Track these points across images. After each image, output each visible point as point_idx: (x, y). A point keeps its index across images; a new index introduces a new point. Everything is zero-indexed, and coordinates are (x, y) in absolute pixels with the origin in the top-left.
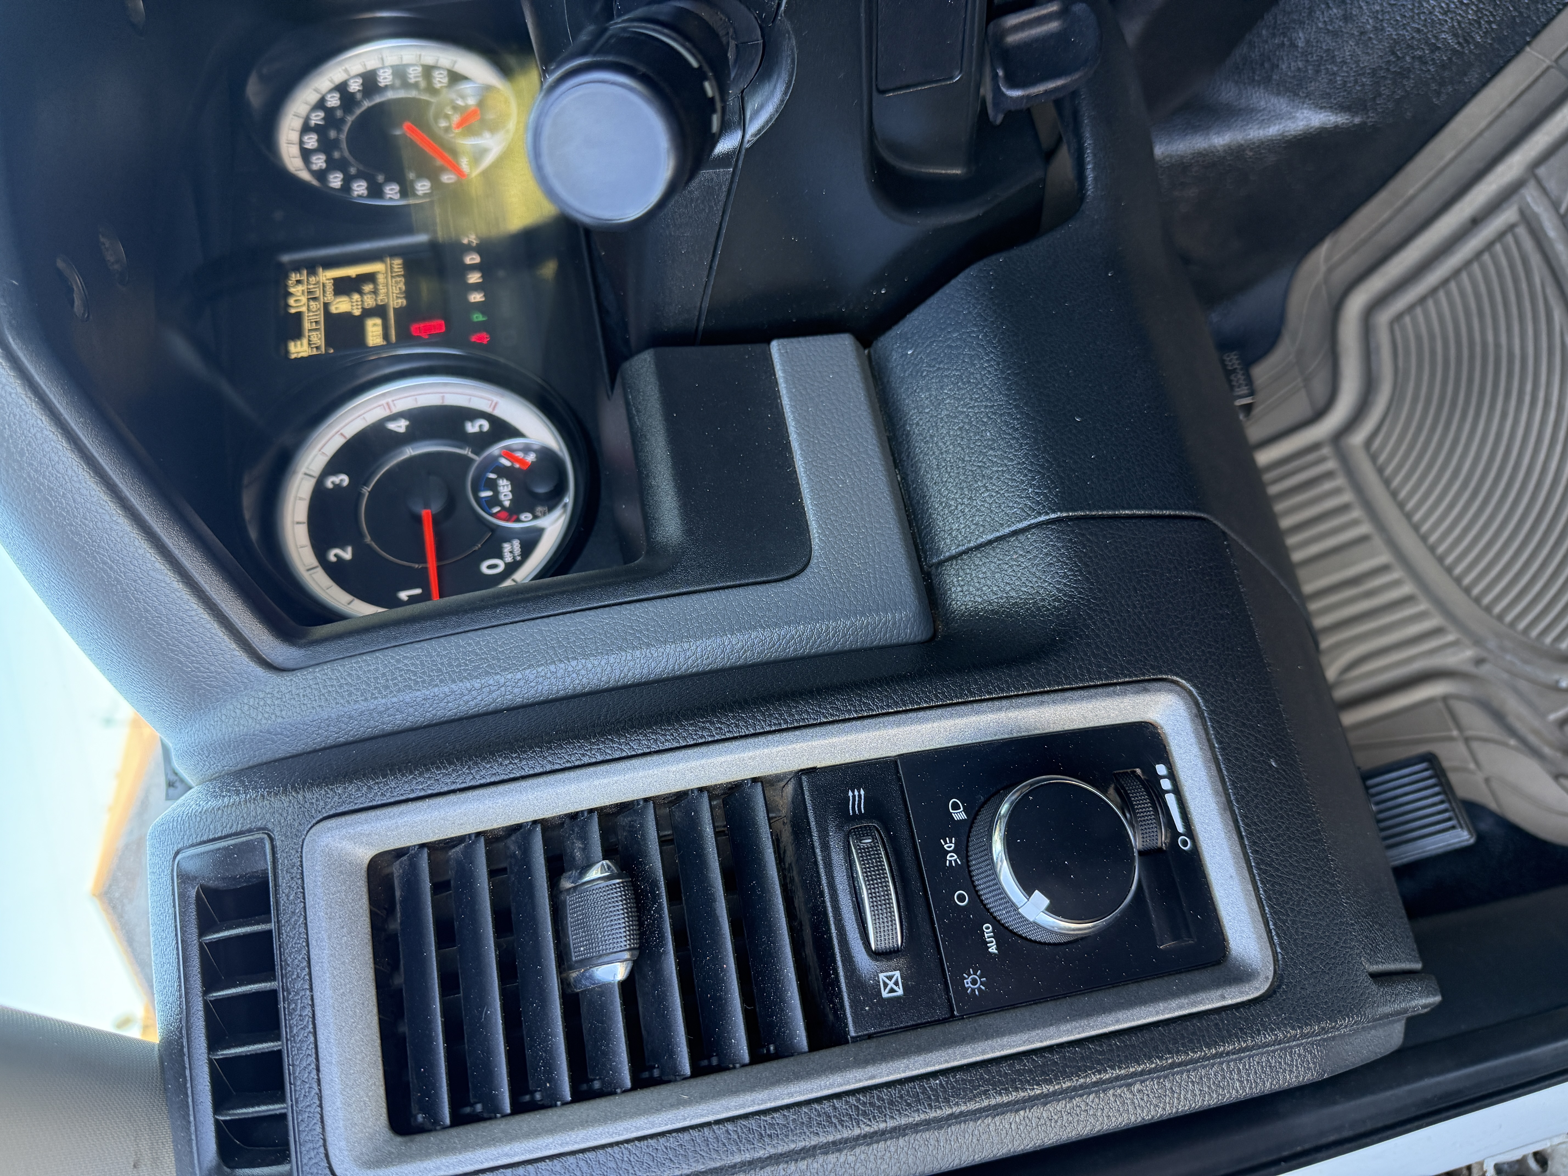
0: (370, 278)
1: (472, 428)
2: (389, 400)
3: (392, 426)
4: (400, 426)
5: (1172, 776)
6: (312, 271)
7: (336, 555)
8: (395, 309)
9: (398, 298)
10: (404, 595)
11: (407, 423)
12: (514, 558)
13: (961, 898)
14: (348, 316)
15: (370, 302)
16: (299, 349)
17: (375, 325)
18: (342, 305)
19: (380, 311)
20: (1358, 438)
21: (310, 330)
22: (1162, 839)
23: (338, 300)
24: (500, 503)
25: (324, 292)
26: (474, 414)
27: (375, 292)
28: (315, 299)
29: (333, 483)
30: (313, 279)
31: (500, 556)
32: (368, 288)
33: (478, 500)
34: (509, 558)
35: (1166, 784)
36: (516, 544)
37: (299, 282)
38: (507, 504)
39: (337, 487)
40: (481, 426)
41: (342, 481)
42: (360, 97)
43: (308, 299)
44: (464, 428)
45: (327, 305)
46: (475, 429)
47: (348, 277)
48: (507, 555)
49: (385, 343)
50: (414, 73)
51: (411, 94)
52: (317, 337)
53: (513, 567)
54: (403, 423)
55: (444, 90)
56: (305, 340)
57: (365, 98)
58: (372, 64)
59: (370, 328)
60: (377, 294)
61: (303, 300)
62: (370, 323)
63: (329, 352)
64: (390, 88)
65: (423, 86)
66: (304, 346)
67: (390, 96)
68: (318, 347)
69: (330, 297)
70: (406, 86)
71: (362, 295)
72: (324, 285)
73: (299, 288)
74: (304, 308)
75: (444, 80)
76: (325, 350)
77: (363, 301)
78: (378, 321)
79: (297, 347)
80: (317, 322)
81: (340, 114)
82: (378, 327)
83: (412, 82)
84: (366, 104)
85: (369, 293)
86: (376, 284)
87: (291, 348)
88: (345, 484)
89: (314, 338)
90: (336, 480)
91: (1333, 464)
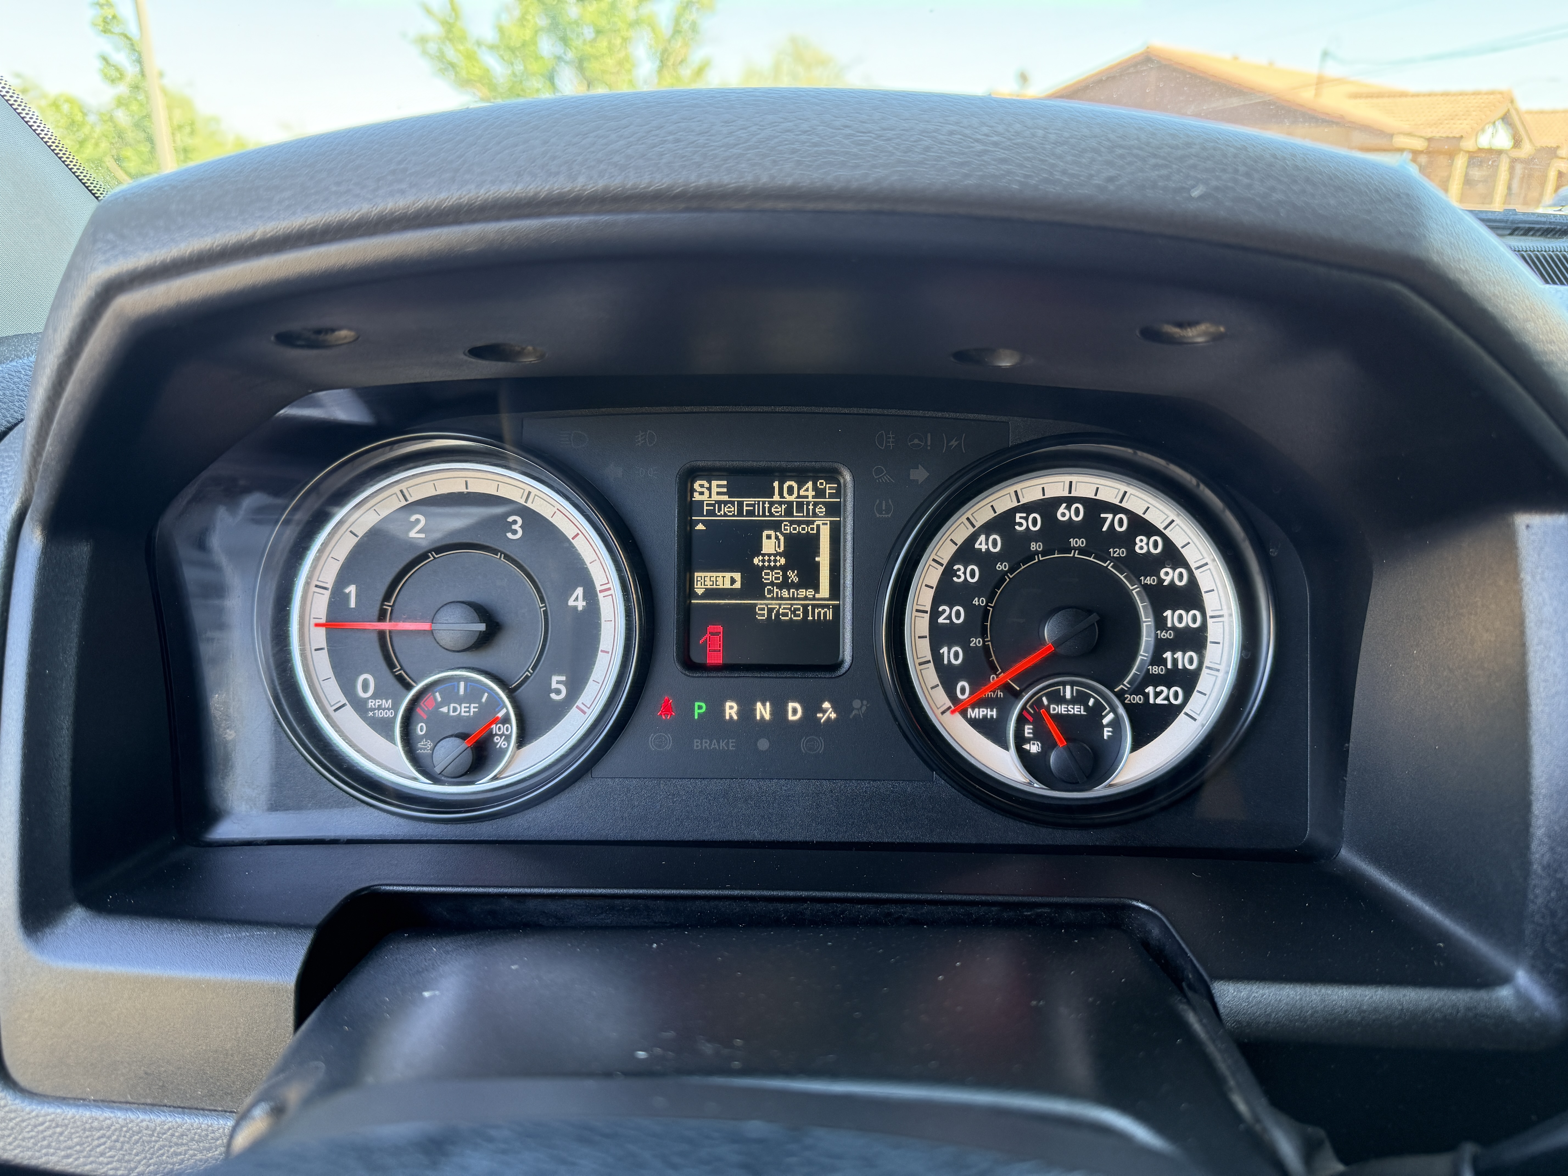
0: (810, 580)
1: (557, 681)
2: (617, 595)
3: (579, 591)
4: (577, 600)
6: (833, 510)
7: (417, 521)
8: (756, 605)
9: (770, 611)
10: (352, 589)
11: (580, 608)
12: (373, 710)
14: (757, 550)
15: (769, 577)
16: (709, 492)
17: (733, 581)
18: (770, 544)
19: (753, 588)
21: (740, 504)
23: (782, 538)
24: (446, 702)
25: (799, 523)
26: (576, 687)
27: (785, 584)
28: (789, 512)
29: (515, 522)
30: (821, 510)
31: (375, 696)
32: (793, 576)
33: (457, 679)
34: (371, 704)
36: (389, 713)
37: (820, 493)
38: (444, 710)
39: (509, 527)
40: (558, 692)
41: (515, 532)
42: (1149, 581)
43: (790, 504)
44: (560, 673)
45: (776, 526)
46: (554, 685)
47: (817, 553)
48: (378, 702)
49: (700, 592)
50: (1184, 659)
51: (1144, 653)
52: (729, 513)
53: (360, 707)
54: (581, 604)
55: (1138, 699)
56: (725, 498)
57: (1146, 587)
58: (1210, 602)
59: (728, 575)
60: (780, 586)
61: (789, 498)
62: (737, 576)
63: (700, 527)
64: (1160, 623)
65: (1155, 670)
66: (715, 497)
67: (1147, 622)
68: (711, 513)
69: (788, 529)
70: (1161, 646)
71: (784, 568)
72: (808, 523)
73: (811, 493)
74: (776, 498)
75: (1159, 701)
76: (703, 522)
77: (772, 569)
78: (738, 585)
79: (715, 490)
80: (751, 513)
81: (1119, 552)
82: (728, 585)
83: (1168, 655)
84: (1135, 590)
85: (786, 577)
86: (798, 586)
87: (714, 483)
88: (510, 535)
89: (725, 509)
90: (518, 527)
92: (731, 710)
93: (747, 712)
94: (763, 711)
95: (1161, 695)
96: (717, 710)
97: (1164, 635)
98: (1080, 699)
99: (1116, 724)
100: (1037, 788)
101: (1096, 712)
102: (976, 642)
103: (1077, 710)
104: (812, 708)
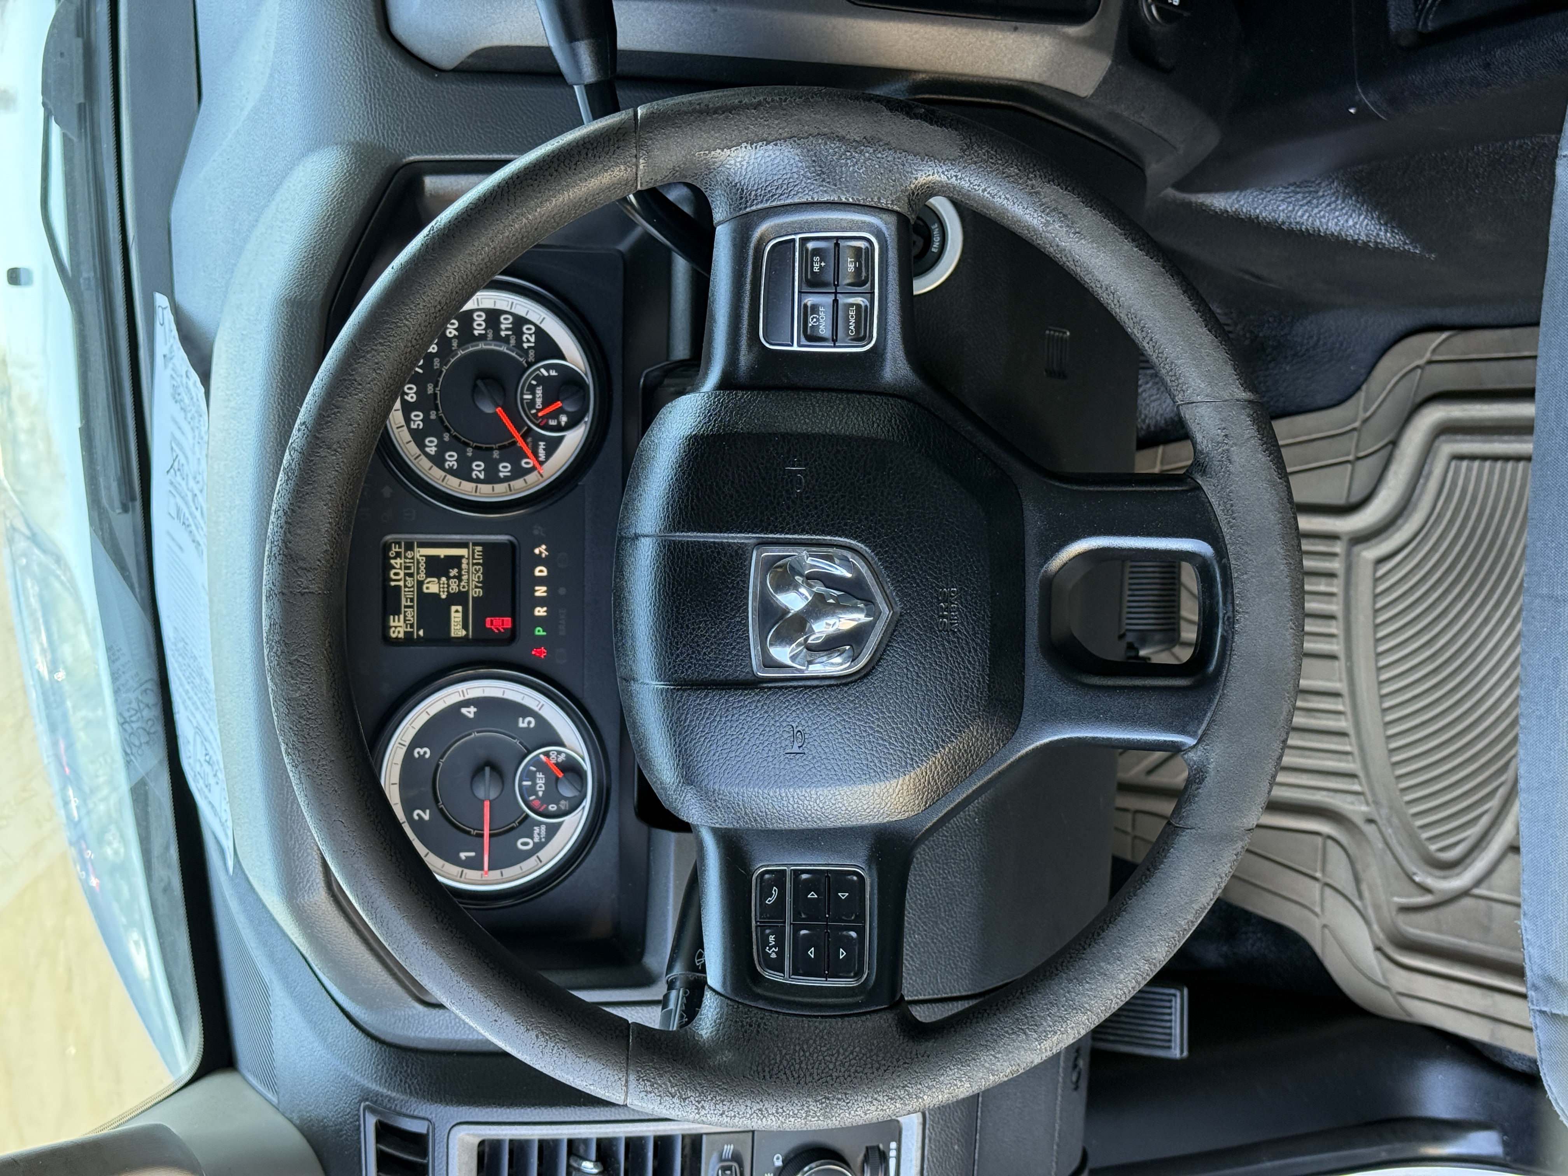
0: (456, 561)
1: (523, 724)
2: (464, 689)
3: (464, 711)
4: (470, 712)
6: (409, 547)
7: (418, 815)
8: (473, 597)
9: (476, 587)
10: (463, 855)
11: (475, 710)
12: (540, 839)
14: (436, 596)
15: (454, 587)
16: (398, 627)
17: (457, 611)
18: (432, 587)
19: (460, 598)
20: (1370, 553)
21: (406, 607)
23: (429, 580)
24: (535, 793)
25: (418, 568)
26: (526, 711)
27: (459, 578)
28: (411, 575)
29: (418, 753)
30: (409, 554)
31: (532, 838)
32: (454, 572)
33: (520, 786)
34: (536, 840)
36: (543, 831)
37: (398, 555)
38: (540, 794)
39: (422, 757)
40: (529, 723)
41: (425, 753)
42: (455, 344)
43: (406, 574)
44: (517, 722)
45: (420, 584)
46: (525, 725)
47: (438, 557)
48: (536, 836)
49: (464, 633)
50: (506, 323)
51: (502, 348)
52: (412, 615)
53: (539, 847)
54: (473, 709)
55: (532, 353)
56: (402, 617)
57: (459, 346)
59: (453, 614)
60: (460, 580)
61: (402, 575)
62: (454, 608)
63: (421, 633)
64: (482, 337)
65: (513, 341)
66: (402, 623)
67: (482, 346)
68: (412, 626)
69: (422, 575)
70: (497, 338)
71: (448, 578)
72: (418, 563)
73: (398, 561)
74: (401, 583)
75: (533, 339)
76: (418, 630)
77: (449, 585)
78: (460, 608)
79: (396, 624)
80: (412, 600)
81: (436, 362)
82: (460, 615)
83: (503, 334)
84: (461, 353)
85: (454, 577)
86: (460, 569)
87: (392, 624)
88: (427, 756)
89: (409, 617)
90: (422, 751)
91: (1335, 565)
92: (540, 612)
93: (541, 602)
94: (541, 591)
95: (529, 338)
96: (540, 621)
97: (490, 336)
98: (532, 390)
99: (548, 368)
100: (588, 419)
101: (540, 379)
102: (496, 454)
103: (539, 391)
104: (539, 560)
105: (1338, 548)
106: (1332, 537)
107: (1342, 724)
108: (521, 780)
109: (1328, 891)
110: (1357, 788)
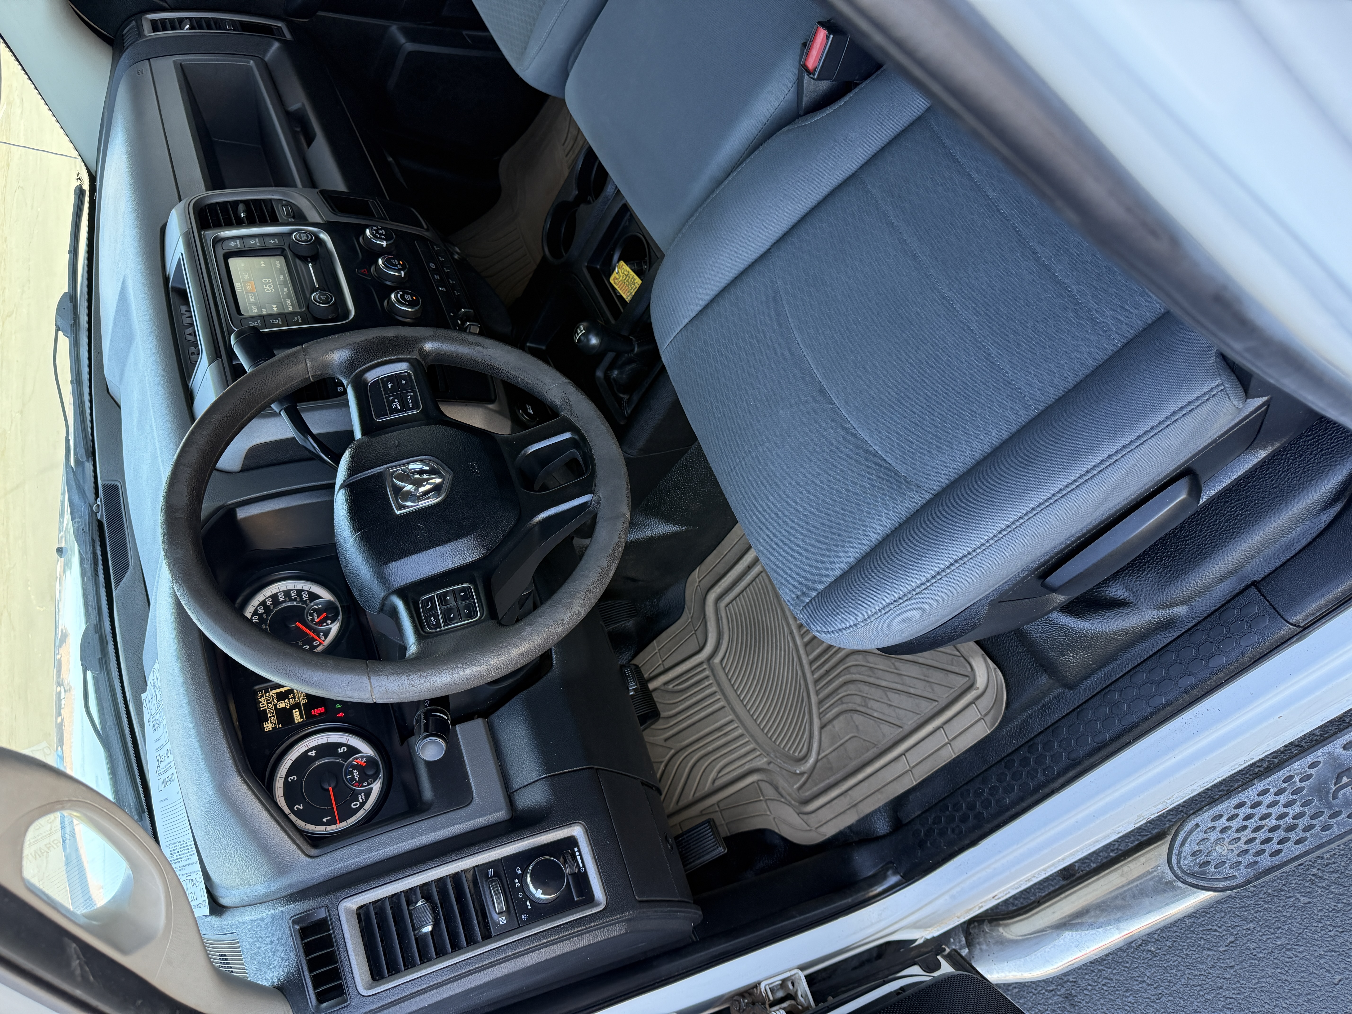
1: (340, 751)
2: (307, 743)
3: (310, 754)
4: (313, 753)
5: (579, 851)
6: (267, 691)
7: (296, 809)
8: (303, 704)
9: (303, 699)
10: (324, 820)
11: (316, 752)
12: (363, 800)
13: (521, 895)
14: (285, 708)
15: (292, 702)
16: (268, 726)
17: (296, 712)
18: (282, 705)
19: (297, 706)
20: (717, 660)
21: (270, 717)
22: (576, 870)
23: (279, 703)
24: (355, 780)
25: (273, 699)
26: (341, 745)
27: (294, 697)
28: (270, 703)
29: (291, 780)
30: (267, 694)
31: (359, 801)
32: (291, 696)
33: (347, 779)
34: (361, 801)
35: (577, 853)
36: (363, 794)
37: (262, 696)
38: (357, 779)
39: (293, 781)
40: (344, 749)
41: (294, 778)
42: (272, 607)
43: (267, 703)
44: (338, 751)
45: (275, 705)
46: (342, 751)
47: (282, 692)
48: (360, 799)
49: (302, 720)
50: (293, 594)
51: (295, 603)
52: (274, 720)
53: (363, 804)
54: (314, 752)
55: (308, 601)
56: (269, 722)
57: (274, 607)
58: (275, 591)
59: (294, 714)
60: (295, 699)
61: (266, 704)
62: (294, 711)
63: (280, 726)
64: (284, 602)
65: (298, 599)
66: (270, 724)
67: (284, 605)
68: (275, 724)
69: (276, 701)
70: (291, 600)
71: (289, 699)
72: (272, 696)
73: (263, 699)
74: (266, 708)
75: (307, 596)
76: (279, 725)
77: (290, 702)
78: (297, 710)
79: (267, 725)
80: (273, 713)
81: (265, 616)
82: (298, 713)
83: (293, 598)
84: (275, 610)
85: (292, 698)
86: (294, 694)
87: (265, 726)
88: (295, 780)
89: (273, 721)
90: (292, 778)
91: (707, 673)
95: (305, 596)
96: (337, 701)
97: (287, 599)
98: (312, 615)
99: (317, 605)
100: (340, 618)
101: (315, 610)
102: (301, 644)
103: (315, 615)
105: (705, 666)
106: (701, 664)
107: (740, 731)
108: (346, 777)
109: (769, 802)
110: (758, 753)
